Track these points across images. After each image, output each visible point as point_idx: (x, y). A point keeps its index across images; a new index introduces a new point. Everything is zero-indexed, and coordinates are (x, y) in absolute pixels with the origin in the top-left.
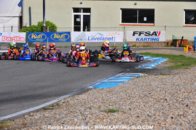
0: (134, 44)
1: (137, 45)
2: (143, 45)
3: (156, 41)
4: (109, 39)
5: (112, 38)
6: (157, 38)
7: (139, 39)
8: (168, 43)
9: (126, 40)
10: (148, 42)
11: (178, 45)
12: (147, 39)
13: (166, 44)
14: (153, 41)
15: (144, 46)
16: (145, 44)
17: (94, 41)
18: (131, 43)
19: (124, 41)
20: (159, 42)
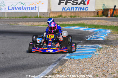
0: (60, 14)
1: (64, 15)
2: (70, 15)
3: (84, 10)
4: (32, 8)
5: (36, 7)
6: (85, 7)
7: (66, 9)
8: (98, 13)
9: (51, 10)
10: (75, 12)
11: (109, 15)
12: (75, 9)
13: (96, 14)
14: (82, 10)
15: (71, 17)
16: (73, 15)
17: (15, 11)
18: (57, 12)
19: (49, 11)
20: (88, 12)
